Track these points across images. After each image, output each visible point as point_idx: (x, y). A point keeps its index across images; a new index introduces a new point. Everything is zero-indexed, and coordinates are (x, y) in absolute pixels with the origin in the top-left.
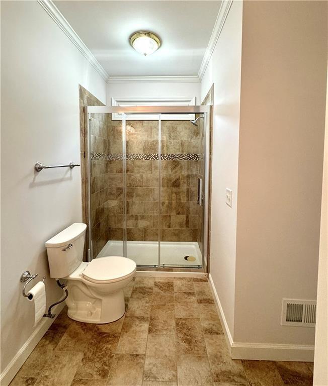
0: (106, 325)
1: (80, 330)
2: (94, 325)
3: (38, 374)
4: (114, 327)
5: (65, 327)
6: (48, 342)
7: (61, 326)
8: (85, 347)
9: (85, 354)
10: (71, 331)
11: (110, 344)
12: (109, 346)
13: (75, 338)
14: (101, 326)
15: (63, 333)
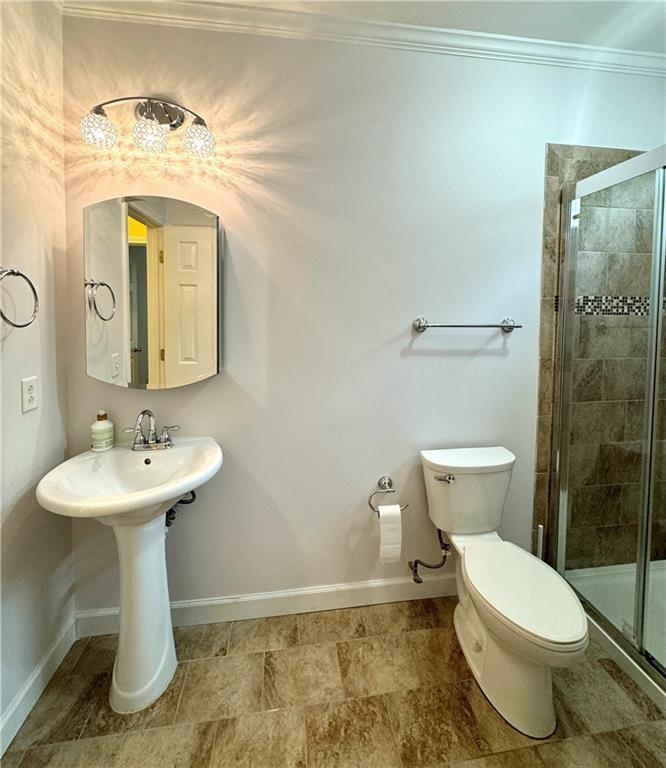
0: (484, 702)
1: (447, 652)
2: (470, 674)
3: (371, 633)
4: (495, 727)
5: (438, 623)
6: (408, 614)
7: (435, 614)
8: (429, 682)
9: (419, 690)
10: (437, 636)
11: (459, 737)
12: (455, 738)
13: (433, 652)
14: (478, 690)
15: (428, 626)
